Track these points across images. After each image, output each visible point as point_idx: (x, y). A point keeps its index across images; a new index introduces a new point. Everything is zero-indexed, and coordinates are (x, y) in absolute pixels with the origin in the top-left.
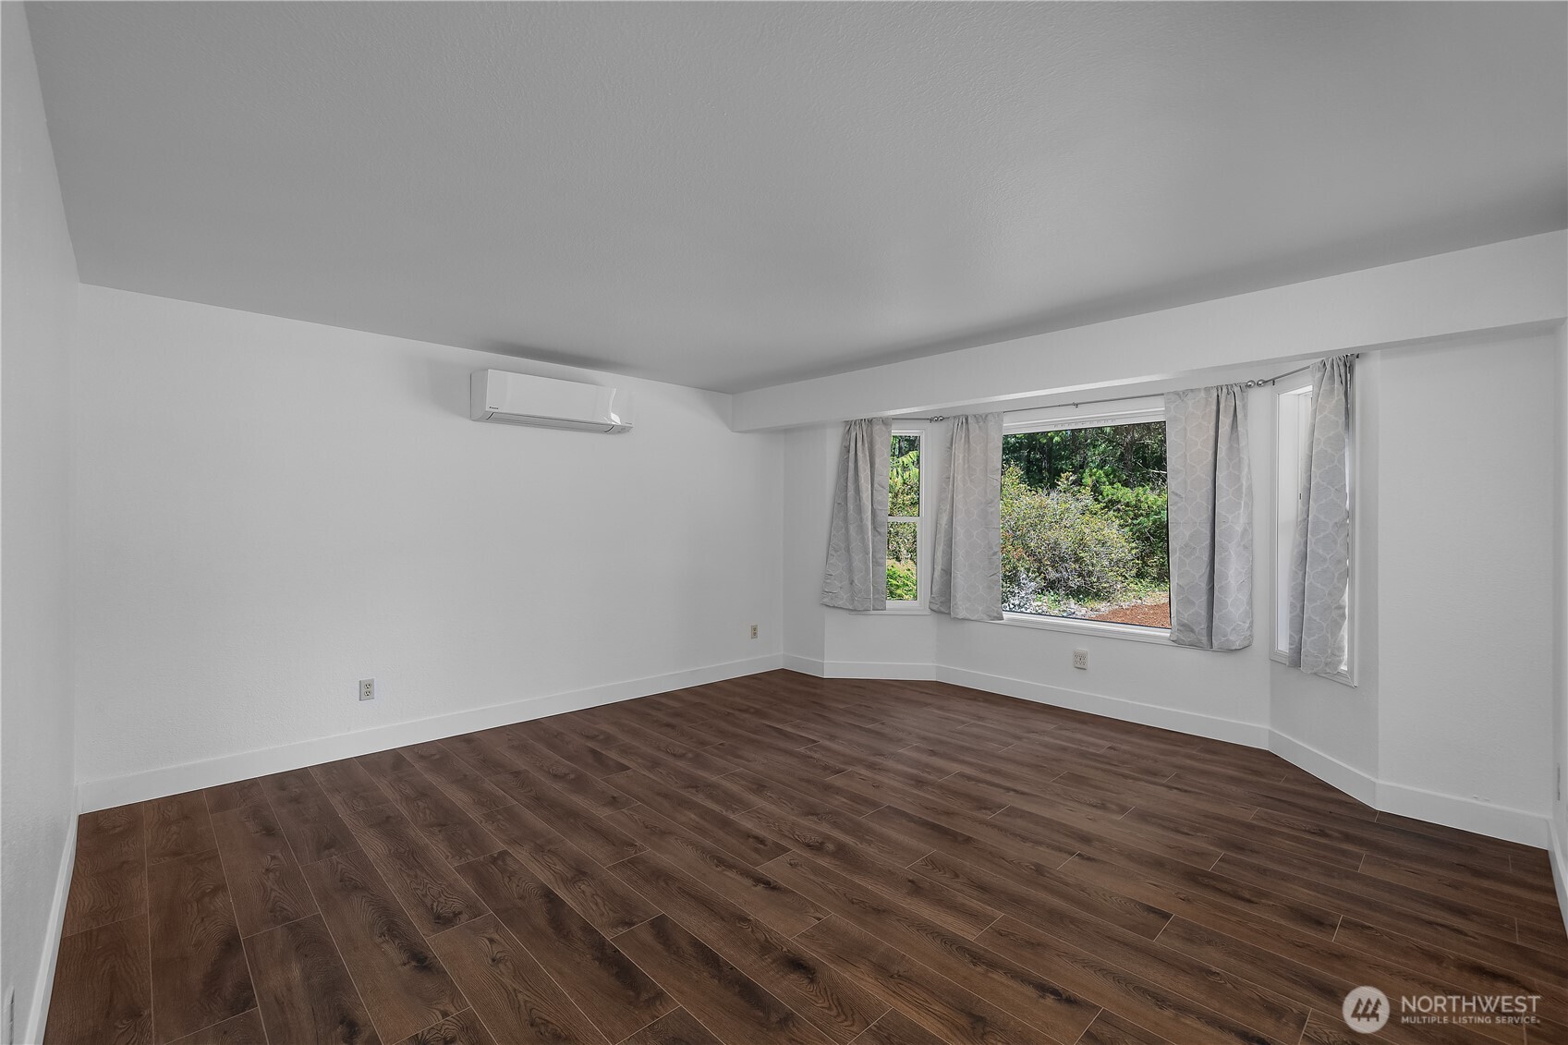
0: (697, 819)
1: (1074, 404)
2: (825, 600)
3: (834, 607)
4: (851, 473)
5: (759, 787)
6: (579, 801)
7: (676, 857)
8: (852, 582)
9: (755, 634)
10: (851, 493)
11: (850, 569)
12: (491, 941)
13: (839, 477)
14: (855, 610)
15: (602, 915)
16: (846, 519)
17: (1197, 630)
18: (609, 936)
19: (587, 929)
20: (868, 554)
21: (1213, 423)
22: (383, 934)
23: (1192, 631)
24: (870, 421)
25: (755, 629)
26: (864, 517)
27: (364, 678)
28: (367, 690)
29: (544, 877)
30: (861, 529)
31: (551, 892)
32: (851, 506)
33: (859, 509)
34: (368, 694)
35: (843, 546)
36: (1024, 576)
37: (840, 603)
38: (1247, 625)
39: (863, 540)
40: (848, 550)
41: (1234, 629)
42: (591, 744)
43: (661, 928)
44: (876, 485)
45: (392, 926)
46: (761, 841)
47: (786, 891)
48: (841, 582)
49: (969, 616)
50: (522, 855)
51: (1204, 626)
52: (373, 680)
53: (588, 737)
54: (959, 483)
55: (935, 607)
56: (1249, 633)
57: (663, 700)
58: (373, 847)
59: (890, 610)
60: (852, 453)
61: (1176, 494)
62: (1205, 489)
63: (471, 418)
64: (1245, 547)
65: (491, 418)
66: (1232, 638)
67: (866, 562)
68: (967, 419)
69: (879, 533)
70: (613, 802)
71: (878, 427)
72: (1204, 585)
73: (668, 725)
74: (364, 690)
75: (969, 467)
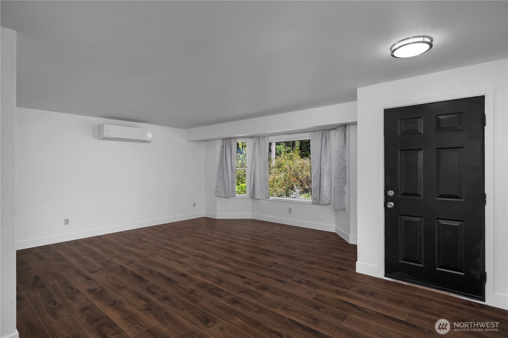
0: (166, 252)
1: (288, 134)
2: (217, 194)
3: (219, 196)
4: (224, 154)
5: (186, 244)
6: (132, 249)
7: (158, 259)
8: (225, 189)
9: (195, 206)
10: (224, 160)
11: (224, 184)
12: (106, 275)
13: (221, 155)
14: (226, 197)
15: (136, 269)
16: (223, 169)
17: (317, 199)
18: (137, 273)
19: (131, 272)
20: (229, 179)
21: (321, 140)
22: (77, 275)
23: (316, 200)
24: (230, 138)
25: (195, 204)
26: (228, 168)
27: (66, 218)
28: (67, 222)
29: (121, 263)
30: (227, 172)
31: (122, 266)
32: (224, 165)
33: (227, 165)
34: (67, 223)
35: (222, 177)
36: (296, 187)
37: (221, 195)
38: (330, 197)
39: (228, 175)
40: (224, 178)
41: (325, 199)
42: (138, 237)
43: (150, 271)
44: (232, 158)
45: (79, 273)
46: (182, 255)
47: (185, 264)
48: (221, 188)
49: (260, 198)
50: (115, 260)
51: (319, 198)
52: (69, 219)
53: (137, 235)
54: (257, 157)
55: (251, 196)
56: (330, 200)
57: (163, 226)
58: (72, 260)
59: (237, 197)
60: (225, 148)
61: (313, 161)
62: (319, 159)
63: (99, 139)
64: (329, 176)
65: (105, 139)
66: (325, 201)
67: (229, 182)
68: (259, 137)
69: (233, 173)
70: (142, 249)
71: (233, 140)
72: (318, 186)
73: (163, 232)
74: (66, 222)
75: (260, 152)
